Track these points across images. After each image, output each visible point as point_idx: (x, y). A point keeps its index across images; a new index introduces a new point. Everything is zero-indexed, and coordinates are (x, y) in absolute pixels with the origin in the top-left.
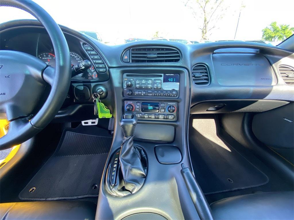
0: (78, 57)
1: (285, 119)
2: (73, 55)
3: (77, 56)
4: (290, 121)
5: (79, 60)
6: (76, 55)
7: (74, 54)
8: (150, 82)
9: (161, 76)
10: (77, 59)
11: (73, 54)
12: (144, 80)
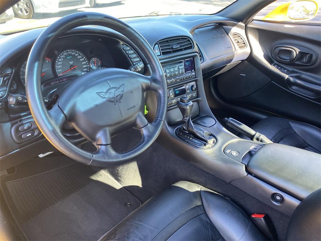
0: (80, 55)
1: (241, 74)
2: (73, 54)
3: (78, 53)
4: (244, 75)
5: (81, 58)
6: (76, 53)
7: (74, 52)
8: (176, 69)
9: (182, 62)
10: (78, 57)
11: (72, 52)
12: (172, 69)
